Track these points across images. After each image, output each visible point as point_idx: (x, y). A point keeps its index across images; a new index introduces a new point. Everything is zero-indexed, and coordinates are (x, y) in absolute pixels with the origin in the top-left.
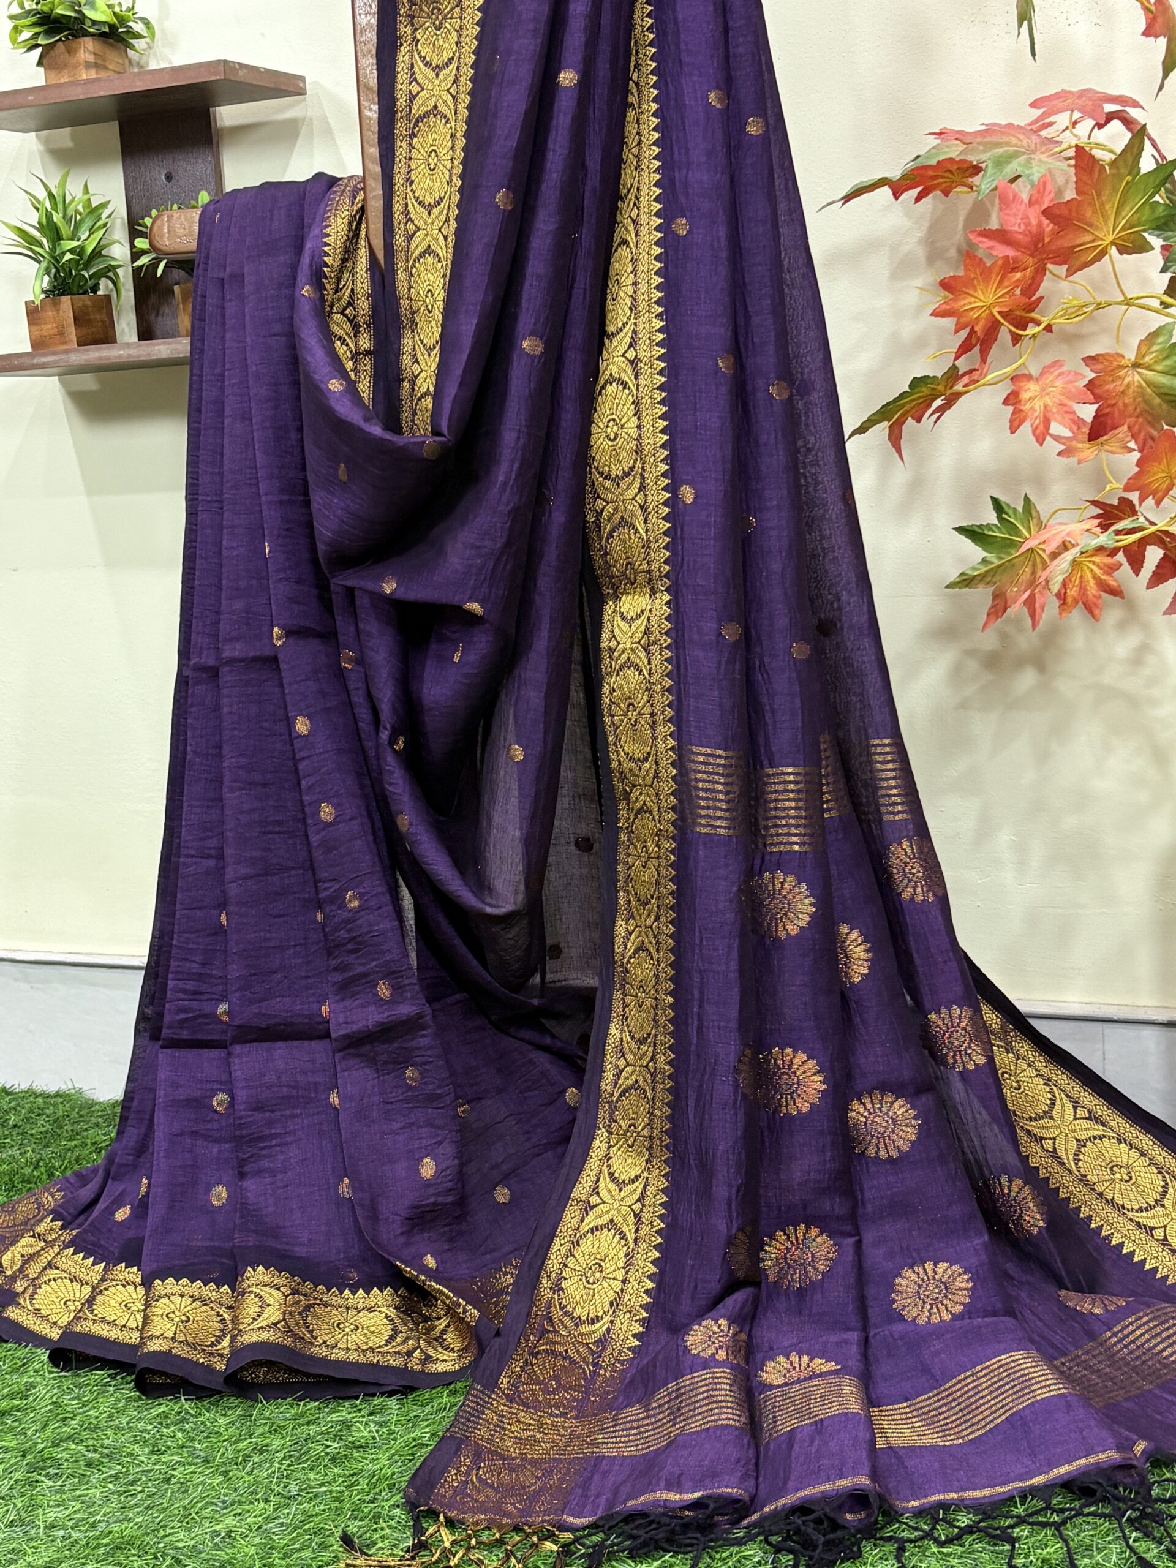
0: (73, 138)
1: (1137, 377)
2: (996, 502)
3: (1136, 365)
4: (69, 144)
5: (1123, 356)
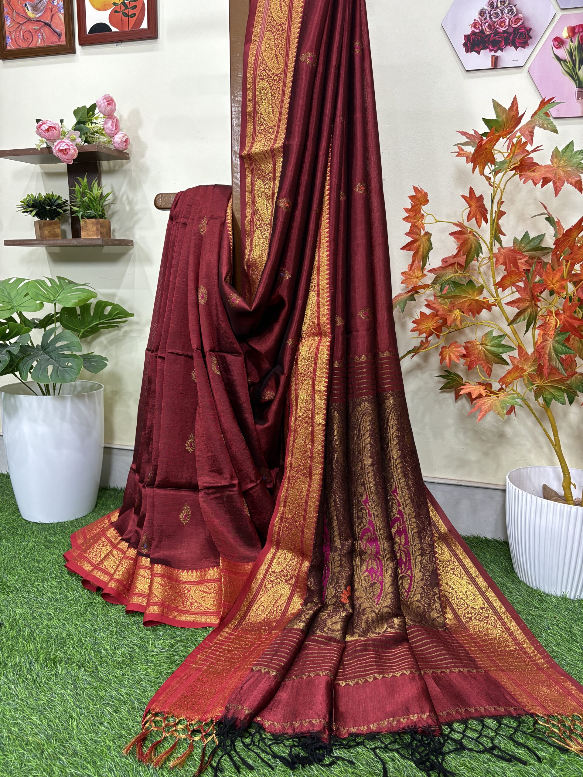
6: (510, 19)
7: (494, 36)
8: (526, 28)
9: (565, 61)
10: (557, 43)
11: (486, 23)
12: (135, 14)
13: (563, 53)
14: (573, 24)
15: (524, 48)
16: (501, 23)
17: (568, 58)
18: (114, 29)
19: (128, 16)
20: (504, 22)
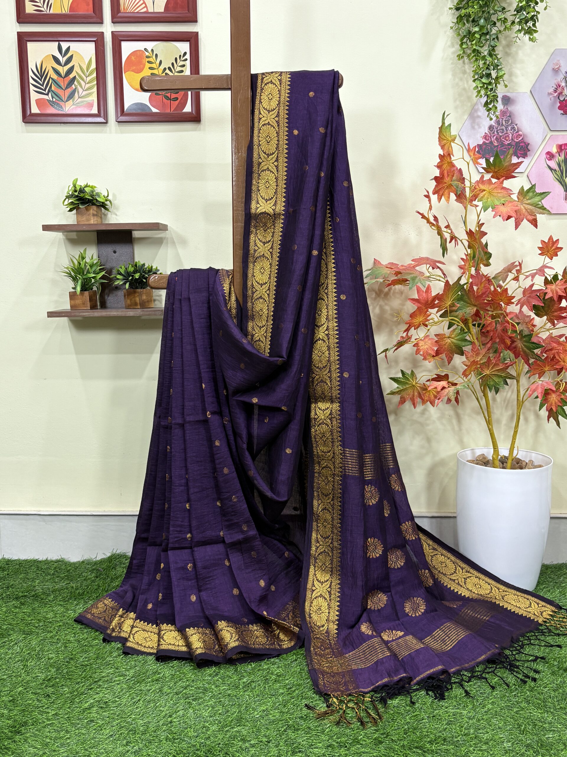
0: (77, 235)
1: (449, 341)
2: (402, 371)
3: (449, 337)
4: (75, 237)
5: (445, 334)
6: (513, 135)
7: (501, 147)
8: (525, 143)
9: (555, 170)
10: (548, 156)
11: (494, 136)
12: (177, 99)
13: (553, 164)
14: (560, 143)
15: (524, 158)
16: (506, 137)
17: (557, 168)
18: (154, 110)
19: (170, 100)
20: (508, 136)
